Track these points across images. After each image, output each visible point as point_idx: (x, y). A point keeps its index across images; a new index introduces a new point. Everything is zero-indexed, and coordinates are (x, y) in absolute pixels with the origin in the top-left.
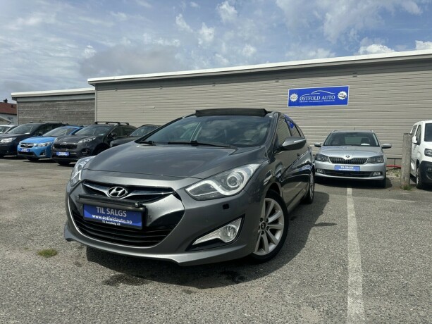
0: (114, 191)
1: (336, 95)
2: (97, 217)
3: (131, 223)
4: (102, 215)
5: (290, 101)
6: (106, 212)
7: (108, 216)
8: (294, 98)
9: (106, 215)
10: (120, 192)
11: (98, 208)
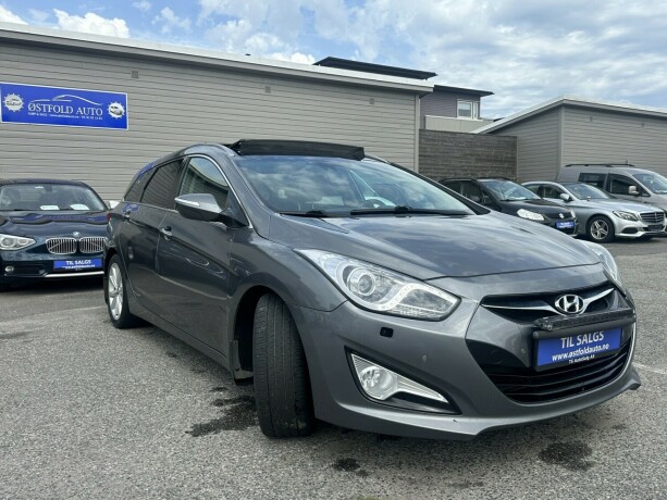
0: (567, 304)
1: (105, 108)
2: (560, 357)
3: (607, 347)
4: (568, 350)
5: (5, 109)
6: (576, 342)
7: (578, 348)
8: (15, 103)
9: (575, 348)
10: (577, 303)
11: (563, 339)
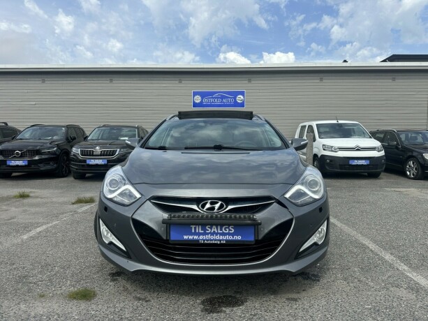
0: (208, 206)
1: (235, 98)
2: (191, 237)
3: (239, 238)
4: (199, 234)
5: (194, 102)
6: (206, 230)
7: (208, 234)
8: (198, 99)
9: (205, 234)
10: (217, 206)
11: (193, 227)
